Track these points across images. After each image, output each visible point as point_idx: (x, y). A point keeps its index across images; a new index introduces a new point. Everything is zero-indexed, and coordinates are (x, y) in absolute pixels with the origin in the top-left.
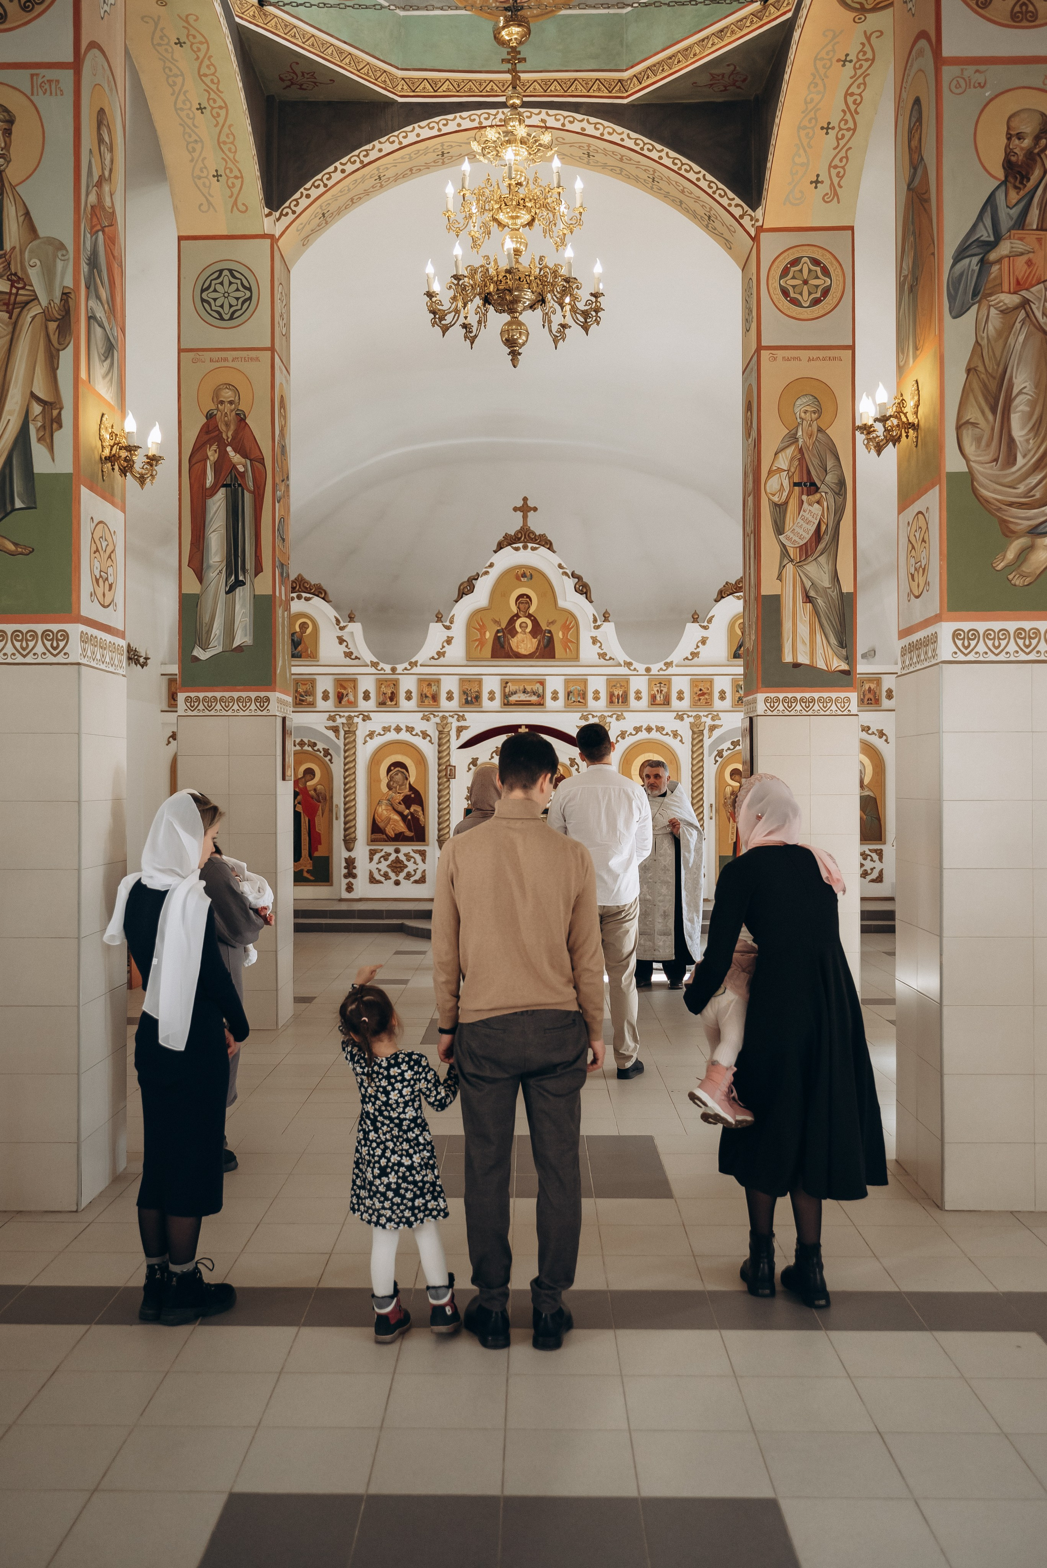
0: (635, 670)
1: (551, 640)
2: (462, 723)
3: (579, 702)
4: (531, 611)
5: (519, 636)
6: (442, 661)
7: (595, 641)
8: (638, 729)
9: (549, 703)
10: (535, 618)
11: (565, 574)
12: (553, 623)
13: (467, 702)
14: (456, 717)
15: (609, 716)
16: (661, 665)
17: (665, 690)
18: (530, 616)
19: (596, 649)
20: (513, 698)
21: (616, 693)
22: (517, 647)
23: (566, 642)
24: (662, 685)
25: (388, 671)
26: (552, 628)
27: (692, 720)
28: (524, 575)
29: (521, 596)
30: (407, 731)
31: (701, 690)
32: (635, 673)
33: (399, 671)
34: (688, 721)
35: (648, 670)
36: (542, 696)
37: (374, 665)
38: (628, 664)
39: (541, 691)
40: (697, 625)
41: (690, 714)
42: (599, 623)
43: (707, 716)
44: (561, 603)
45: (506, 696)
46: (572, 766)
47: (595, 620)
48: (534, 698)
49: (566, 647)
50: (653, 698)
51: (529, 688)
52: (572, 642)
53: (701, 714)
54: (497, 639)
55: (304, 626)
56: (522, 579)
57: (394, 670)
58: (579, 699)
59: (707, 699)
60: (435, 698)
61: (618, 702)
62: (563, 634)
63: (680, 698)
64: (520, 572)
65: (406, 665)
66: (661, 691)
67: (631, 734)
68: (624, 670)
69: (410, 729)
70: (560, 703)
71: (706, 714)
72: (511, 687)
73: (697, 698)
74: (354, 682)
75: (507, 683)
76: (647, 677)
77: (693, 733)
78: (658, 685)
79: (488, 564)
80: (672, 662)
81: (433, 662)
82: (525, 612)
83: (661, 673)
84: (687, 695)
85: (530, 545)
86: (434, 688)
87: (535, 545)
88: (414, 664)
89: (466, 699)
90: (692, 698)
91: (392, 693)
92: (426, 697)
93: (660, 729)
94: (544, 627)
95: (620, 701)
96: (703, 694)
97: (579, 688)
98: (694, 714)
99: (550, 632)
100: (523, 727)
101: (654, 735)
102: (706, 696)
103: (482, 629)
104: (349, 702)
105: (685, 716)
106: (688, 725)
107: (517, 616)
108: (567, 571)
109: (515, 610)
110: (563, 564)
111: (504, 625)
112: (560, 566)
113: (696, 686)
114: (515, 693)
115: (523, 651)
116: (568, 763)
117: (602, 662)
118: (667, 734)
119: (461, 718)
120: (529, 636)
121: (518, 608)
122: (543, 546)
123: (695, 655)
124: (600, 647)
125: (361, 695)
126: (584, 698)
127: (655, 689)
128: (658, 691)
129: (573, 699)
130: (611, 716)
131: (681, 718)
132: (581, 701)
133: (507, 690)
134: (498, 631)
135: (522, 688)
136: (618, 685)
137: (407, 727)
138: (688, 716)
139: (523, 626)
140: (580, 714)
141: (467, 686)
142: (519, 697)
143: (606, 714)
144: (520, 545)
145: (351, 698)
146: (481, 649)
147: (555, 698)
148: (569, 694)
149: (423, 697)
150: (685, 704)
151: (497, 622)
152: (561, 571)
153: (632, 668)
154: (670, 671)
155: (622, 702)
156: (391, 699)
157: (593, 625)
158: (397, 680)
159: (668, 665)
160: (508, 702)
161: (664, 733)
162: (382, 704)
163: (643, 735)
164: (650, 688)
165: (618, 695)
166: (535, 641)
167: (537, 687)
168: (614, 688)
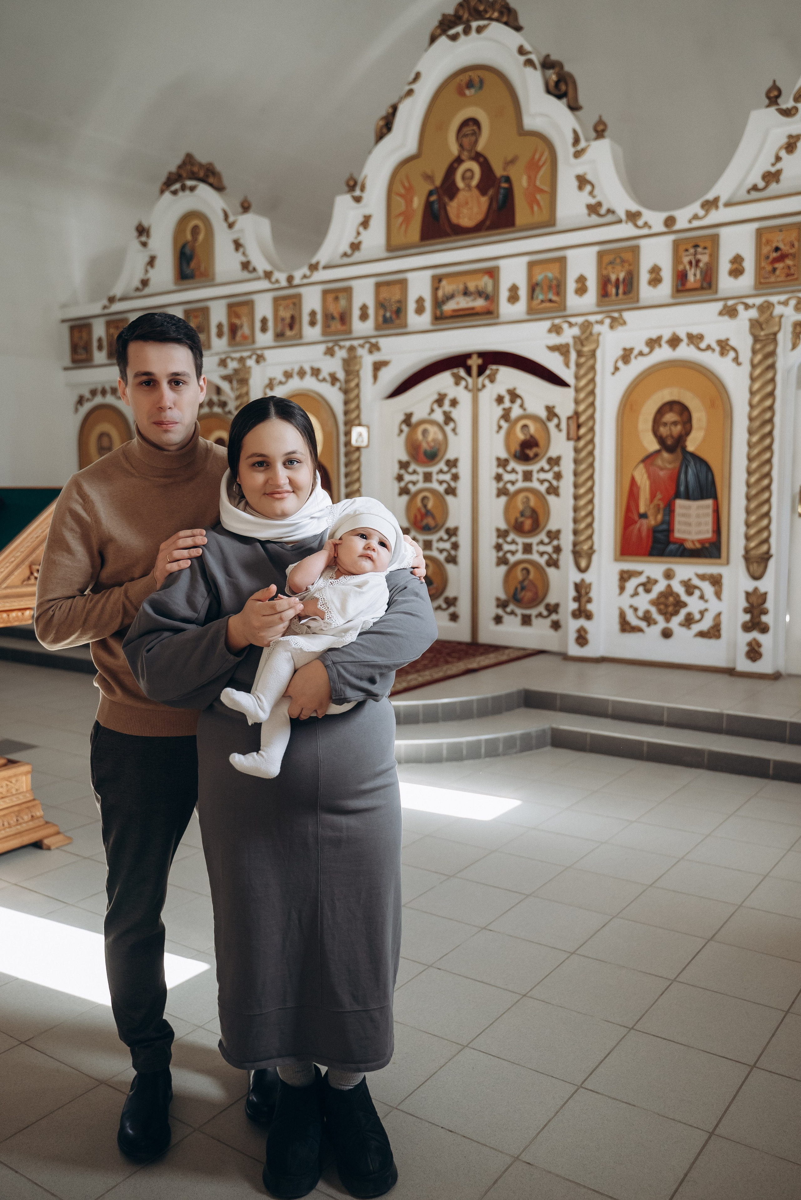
0: (646, 224)
1: (509, 194)
2: (377, 357)
3: (551, 301)
4: (480, 148)
5: (461, 196)
6: (358, 256)
7: (582, 181)
8: (653, 343)
9: (506, 309)
10: (486, 160)
11: (529, 63)
12: (513, 161)
13: (386, 320)
14: (367, 346)
15: (597, 322)
16: (696, 208)
17: (704, 259)
18: (478, 157)
19: (584, 198)
20: (450, 306)
21: (613, 277)
22: (458, 216)
23: (533, 191)
24: (699, 250)
25: (284, 283)
26: (513, 173)
27: (753, 313)
28: (470, 85)
29: (466, 123)
30: (312, 375)
31: (777, 249)
32: (645, 231)
33: (297, 281)
34: (745, 316)
35: (670, 222)
36: (491, 297)
37: (268, 275)
38: (632, 217)
39: (490, 288)
40: (773, 110)
41: (750, 301)
42: (583, 144)
43: (785, 303)
44: (530, 123)
45: (438, 303)
46: (549, 419)
47: (576, 141)
48: (480, 303)
49: (532, 201)
50: (681, 278)
51: (472, 286)
52: (541, 191)
53: (774, 299)
54: (428, 206)
55: (195, 230)
56: (467, 92)
57: (290, 279)
58: (551, 296)
59: (789, 267)
60: (344, 318)
61: (617, 294)
62: (529, 177)
63: (737, 271)
64: (465, 78)
65: (305, 270)
66: (698, 261)
67: (641, 354)
68: (626, 230)
69: (316, 372)
70: (521, 307)
71: (783, 298)
72: (447, 287)
73: (769, 268)
74: (250, 305)
75: (440, 281)
76: (672, 237)
77: (756, 339)
78: (692, 251)
79: (412, 76)
80: (716, 200)
81: (346, 260)
82: (470, 151)
83: (696, 224)
84: (749, 265)
85: (474, 24)
86: (343, 303)
87: (482, 23)
88: (314, 267)
89: (384, 316)
90: (759, 269)
91: (293, 318)
92: (333, 318)
93: (695, 339)
94: (499, 172)
95: (621, 291)
96: (782, 258)
97: (550, 275)
98: (758, 301)
99: (508, 179)
100: (475, 357)
101: (685, 351)
102: (789, 262)
103: (409, 193)
104: (245, 337)
105: (740, 308)
106: (747, 324)
107: (459, 161)
108: (533, 57)
109: (454, 149)
110: (528, 47)
111: (438, 182)
112: (521, 51)
113: (768, 242)
114: (451, 297)
115: (466, 222)
116: (543, 414)
117: (595, 219)
118: (709, 347)
119: (374, 348)
120: (476, 192)
121: (461, 146)
122: (497, 20)
123: (771, 177)
124: (591, 193)
125: (258, 325)
126: (558, 294)
127: (686, 260)
128: (690, 263)
129: (541, 297)
130: (601, 322)
131: (730, 312)
132: (554, 298)
133: (440, 293)
134: (431, 193)
135: (461, 287)
136: (618, 261)
137: (312, 369)
138: (747, 307)
139: (468, 176)
140: (547, 324)
141: (385, 293)
142: (458, 303)
143: (592, 318)
144: (459, 29)
145: (246, 330)
146: (406, 231)
147: (513, 298)
148: (533, 288)
149: (328, 317)
150: (747, 280)
151: (429, 178)
152: (522, 59)
153: (640, 223)
154: (715, 216)
155: (625, 293)
156: (291, 327)
157: (572, 150)
158: (299, 296)
159: (710, 205)
160: (442, 313)
161: (703, 345)
162: (279, 335)
163: (664, 353)
164: (677, 259)
165: (618, 280)
166: (484, 201)
167: (486, 282)
168: (610, 268)
